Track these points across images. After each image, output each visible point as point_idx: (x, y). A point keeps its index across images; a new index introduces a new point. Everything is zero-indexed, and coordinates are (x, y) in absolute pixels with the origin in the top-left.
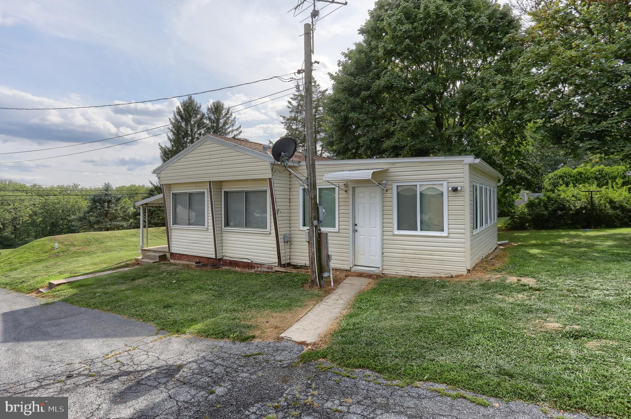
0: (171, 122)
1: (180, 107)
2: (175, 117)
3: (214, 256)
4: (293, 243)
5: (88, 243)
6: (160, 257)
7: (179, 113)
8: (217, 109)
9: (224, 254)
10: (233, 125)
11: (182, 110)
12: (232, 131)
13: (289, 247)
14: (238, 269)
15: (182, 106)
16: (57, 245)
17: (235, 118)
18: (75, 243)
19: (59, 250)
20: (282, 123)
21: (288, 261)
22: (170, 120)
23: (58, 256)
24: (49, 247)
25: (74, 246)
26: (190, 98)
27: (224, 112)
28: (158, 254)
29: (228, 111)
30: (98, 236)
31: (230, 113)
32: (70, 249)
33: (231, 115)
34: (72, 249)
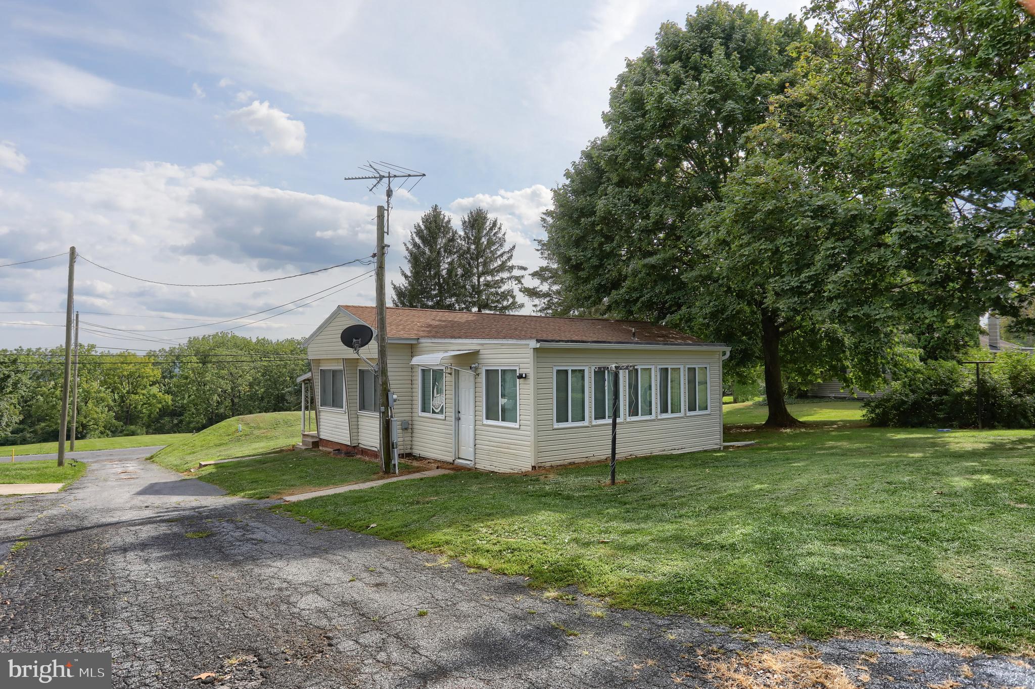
0: (407, 249)
1: (421, 224)
2: (413, 239)
3: (349, 443)
4: (415, 431)
5: (275, 425)
6: (313, 443)
7: (419, 233)
8: (476, 221)
9: (360, 442)
10: (501, 245)
11: (423, 227)
12: (502, 255)
13: (410, 434)
14: (367, 459)
15: (423, 222)
16: (240, 427)
17: (504, 235)
18: (261, 425)
19: (242, 433)
20: (538, 250)
21: (408, 451)
22: (405, 245)
23: (239, 440)
24: (233, 429)
25: (259, 428)
26: (435, 209)
27: (488, 225)
28: (311, 440)
29: (495, 224)
30: (290, 418)
31: (498, 226)
32: (254, 432)
33: (500, 228)
34: (256, 432)
